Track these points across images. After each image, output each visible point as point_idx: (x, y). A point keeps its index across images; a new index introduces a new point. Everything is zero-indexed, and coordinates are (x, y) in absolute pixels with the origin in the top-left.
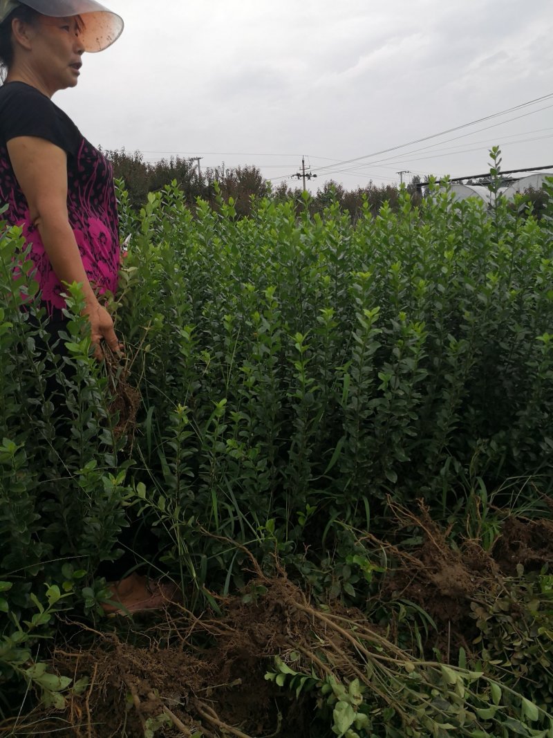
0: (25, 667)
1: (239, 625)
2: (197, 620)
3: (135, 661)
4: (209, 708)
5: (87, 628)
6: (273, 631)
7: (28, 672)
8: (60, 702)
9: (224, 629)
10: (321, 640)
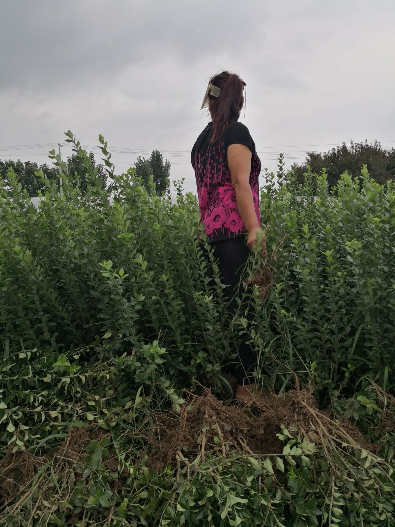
0: (167, 388)
1: (275, 408)
2: (255, 399)
3: (213, 402)
4: (245, 440)
5: (200, 384)
6: (288, 414)
7: (168, 391)
8: (178, 409)
9: (267, 408)
10: (312, 426)
